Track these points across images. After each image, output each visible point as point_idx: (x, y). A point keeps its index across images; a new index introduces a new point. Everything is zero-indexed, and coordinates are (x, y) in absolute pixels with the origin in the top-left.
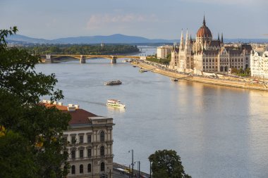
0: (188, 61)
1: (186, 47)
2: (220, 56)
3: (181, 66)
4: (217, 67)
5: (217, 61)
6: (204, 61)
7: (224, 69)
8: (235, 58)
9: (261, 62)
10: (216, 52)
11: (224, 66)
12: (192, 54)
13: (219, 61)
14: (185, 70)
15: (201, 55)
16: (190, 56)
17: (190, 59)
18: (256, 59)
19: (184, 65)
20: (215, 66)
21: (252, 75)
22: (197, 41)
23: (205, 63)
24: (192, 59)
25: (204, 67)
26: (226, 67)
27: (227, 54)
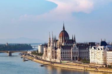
1: (51, 45)
2: (73, 50)
3: (49, 57)
4: (70, 57)
5: (70, 53)
6: (62, 53)
8: (82, 51)
9: (96, 53)
10: (70, 48)
11: (75, 56)
12: (56, 49)
13: (71, 53)
14: (51, 59)
15: (60, 49)
16: (54, 50)
17: (54, 52)
18: (93, 51)
19: (50, 56)
20: (69, 56)
21: (91, 62)
22: (59, 40)
23: (63, 54)
24: (56, 52)
25: (62, 58)
26: (76, 57)
27: (77, 48)
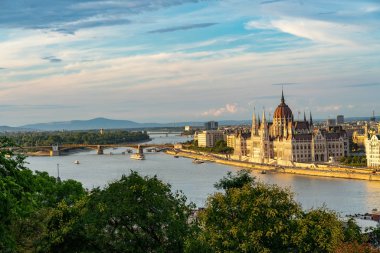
0: (266, 149)
2: (315, 141)
3: (256, 155)
4: (310, 156)
5: (309, 147)
6: (293, 148)
7: (320, 158)
8: (331, 143)
10: (309, 137)
11: (320, 153)
12: (272, 139)
13: (313, 148)
14: (263, 160)
15: (290, 140)
16: (268, 142)
17: (268, 147)
18: (374, 143)
20: (307, 154)
22: (275, 122)
23: (296, 150)
24: (272, 146)
25: (294, 156)
26: (322, 155)
27: (323, 138)
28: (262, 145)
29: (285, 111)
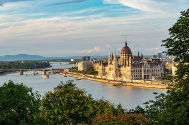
0: (116, 72)
2: (144, 67)
4: (141, 76)
5: (141, 71)
6: (132, 72)
7: (147, 77)
10: (141, 65)
11: (147, 74)
12: (120, 66)
14: (115, 78)
15: (130, 67)
16: (117, 68)
17: (118, 71)
22: (122, 57)
24: (120, 70)
25: (132, 76)
27: (148, 66)
28: (114, 70)
29: (127, 51)
